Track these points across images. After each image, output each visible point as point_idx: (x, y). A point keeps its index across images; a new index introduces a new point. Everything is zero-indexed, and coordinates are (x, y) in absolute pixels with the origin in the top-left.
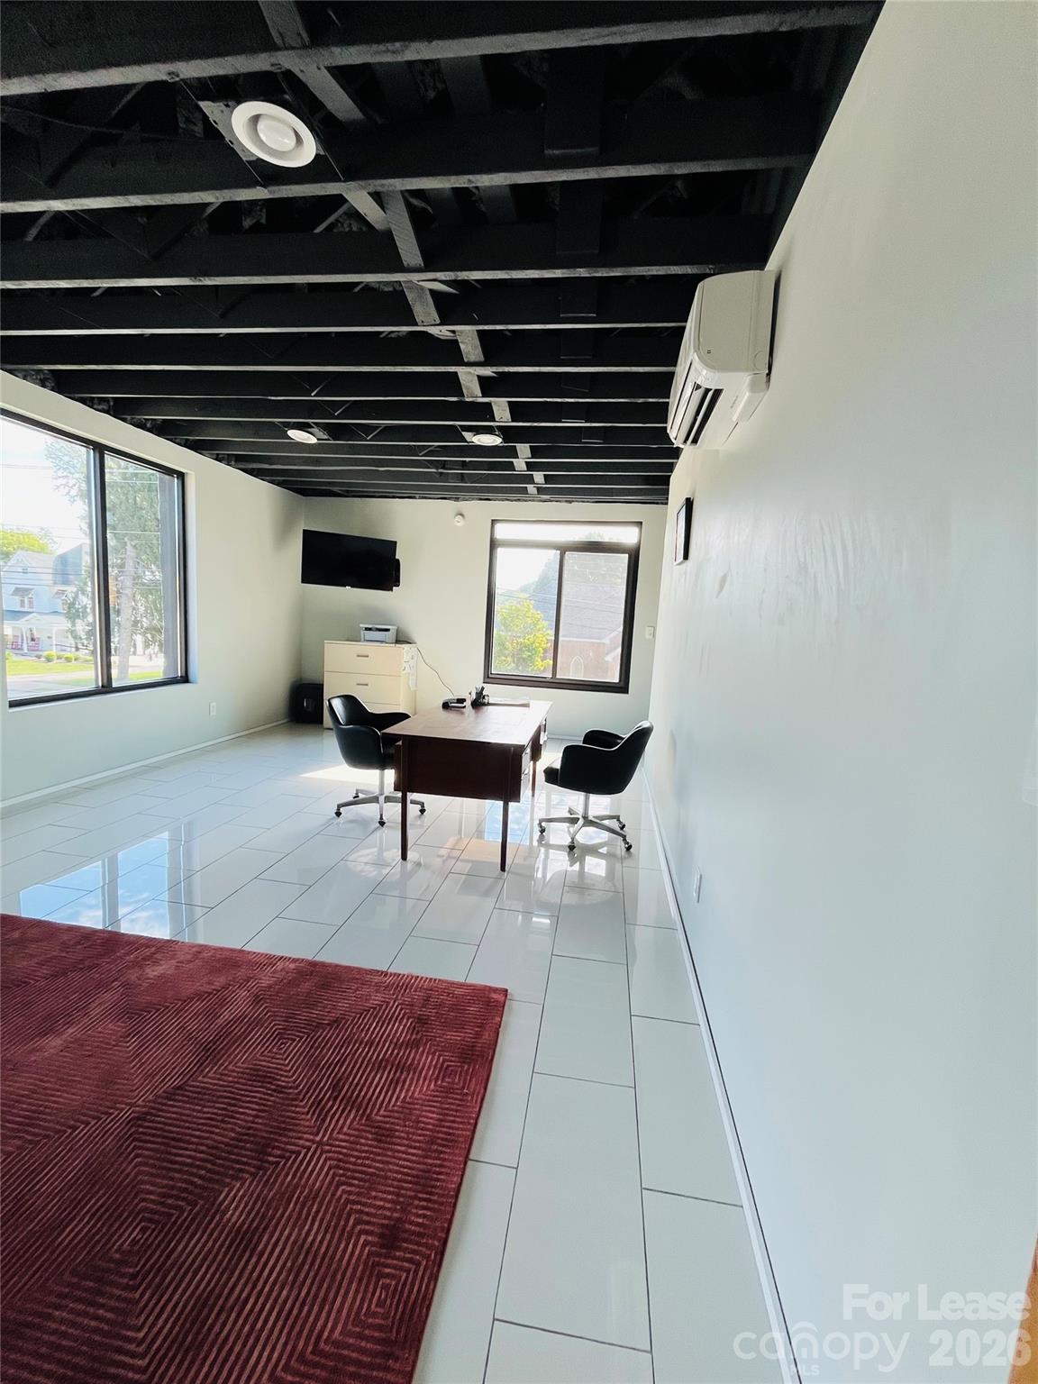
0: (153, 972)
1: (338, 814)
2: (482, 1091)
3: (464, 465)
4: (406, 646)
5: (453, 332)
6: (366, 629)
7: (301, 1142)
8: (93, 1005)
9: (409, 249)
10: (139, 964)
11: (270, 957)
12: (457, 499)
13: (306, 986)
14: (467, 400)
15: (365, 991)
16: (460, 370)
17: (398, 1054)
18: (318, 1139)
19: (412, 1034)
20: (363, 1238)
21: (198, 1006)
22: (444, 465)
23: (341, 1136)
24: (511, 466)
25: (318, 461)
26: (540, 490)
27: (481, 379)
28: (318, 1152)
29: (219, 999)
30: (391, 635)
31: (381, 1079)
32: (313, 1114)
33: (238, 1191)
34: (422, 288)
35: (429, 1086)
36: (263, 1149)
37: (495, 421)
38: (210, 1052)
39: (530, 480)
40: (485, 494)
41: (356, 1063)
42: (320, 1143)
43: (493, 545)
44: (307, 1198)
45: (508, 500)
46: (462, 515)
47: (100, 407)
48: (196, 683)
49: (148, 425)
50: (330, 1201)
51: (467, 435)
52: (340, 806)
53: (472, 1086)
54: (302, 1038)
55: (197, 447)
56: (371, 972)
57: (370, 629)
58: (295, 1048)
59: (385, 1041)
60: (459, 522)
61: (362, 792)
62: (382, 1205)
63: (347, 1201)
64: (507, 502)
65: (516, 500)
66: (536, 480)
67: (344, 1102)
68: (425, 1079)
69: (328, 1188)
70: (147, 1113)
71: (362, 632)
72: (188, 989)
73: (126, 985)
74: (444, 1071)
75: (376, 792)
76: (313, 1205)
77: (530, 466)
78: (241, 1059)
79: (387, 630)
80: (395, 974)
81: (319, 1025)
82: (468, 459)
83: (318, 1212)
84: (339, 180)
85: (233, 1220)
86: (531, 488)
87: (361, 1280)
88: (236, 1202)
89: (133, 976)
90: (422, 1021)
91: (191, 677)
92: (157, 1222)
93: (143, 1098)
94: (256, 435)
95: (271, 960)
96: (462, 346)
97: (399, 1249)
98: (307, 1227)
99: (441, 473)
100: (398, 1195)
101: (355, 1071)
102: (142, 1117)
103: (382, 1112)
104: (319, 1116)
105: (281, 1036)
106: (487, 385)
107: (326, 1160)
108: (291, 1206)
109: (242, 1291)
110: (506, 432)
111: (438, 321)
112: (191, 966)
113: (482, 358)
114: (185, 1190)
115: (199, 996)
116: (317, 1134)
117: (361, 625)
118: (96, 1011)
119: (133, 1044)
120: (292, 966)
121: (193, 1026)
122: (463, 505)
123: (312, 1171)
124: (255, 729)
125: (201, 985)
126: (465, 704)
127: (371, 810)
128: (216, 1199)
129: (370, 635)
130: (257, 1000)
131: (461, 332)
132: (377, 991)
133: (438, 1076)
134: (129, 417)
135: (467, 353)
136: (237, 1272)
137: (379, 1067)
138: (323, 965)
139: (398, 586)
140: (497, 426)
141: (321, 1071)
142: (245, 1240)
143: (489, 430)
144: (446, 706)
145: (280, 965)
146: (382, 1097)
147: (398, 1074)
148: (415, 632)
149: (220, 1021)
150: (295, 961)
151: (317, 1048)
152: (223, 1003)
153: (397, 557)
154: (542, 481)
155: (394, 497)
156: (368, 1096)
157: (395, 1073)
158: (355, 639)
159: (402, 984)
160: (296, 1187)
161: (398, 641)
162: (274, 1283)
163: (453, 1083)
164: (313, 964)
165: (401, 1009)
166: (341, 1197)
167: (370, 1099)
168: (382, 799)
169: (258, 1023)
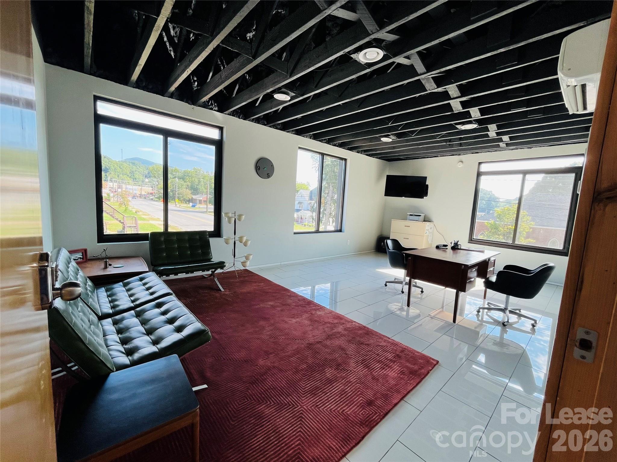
0: (319, 313)
1: (386, 285)
2: (415, 385)
3: (461, 139)
4: (428, 223)
5: (445, 88)
6: (410, 215)
7: (349, 368)
8: (303, 316)
9: (420, 67)
10: (315, 310)
11: (352, 320)
12: (460, 154)
13: (360, 332)
14: (455, 112)
15: (380, 340)
16: (451, 102)
17: (386, 361)
18: (354, 370)
19: (393, 358)
20: (361, 398)
21: (329, 325)
22: (450, 141)
23: (361, 373)
24: (487, 136)
25: (394, 148)
26: (507, 145)
27: (461, 102)
28: (353, 373)
29: (333, 326)
30: (422, 218)
31: (378, 365)
32: (355, 364)
33: (330, 371)
34: (428, 78)
35: (395, 374)
36: (339, 365)
37: (472, 118)
38: (329, 337)
39: (501, 140)
40: (475, 150)
41: (371, 358)
42: (355, 371)
43: (479, 174)
44: (348, 381)
45: (489, 152)
46: (462, 162)
47: (324, 142)
48: (344, 232)
49: (337, 145)
50: (354, 386)
51: (458, 126)
52: (387, 282)
53: (412, 381)
54: (356, 344)
55: (351, 149)
56: (384, 336)
57: (412, 215)
58: (353, 346)
59: (383, 356)
60: (460, 165)
61: (397, 279)
62: (370, 394)
63: (359, 388)
64: (489, 153)
65: (494, 151)
66: (504, 140)
67: (365, 365)
68: (394, 372)
69: (354, 382)
70: (312, 344)
71: (408, 216)
72: (326, 320)
73: (311, 314)
74: (402, 373)
75: (402, 280)
76: (349, 384)
77: (498, 134)
78: (336, 342)
79: (420, 216)
80: (393, 340)
81: (362, 343)
82: (462, 136)
83: (350, 386)
84: (392, 58)
85: (328, 376)
86: (501, 144)
87: (358, 406)
88: (329, 373)
89: (314, 312)
90: (398, 356)
91: (342, 230)
92: (310, 367)
93: (312, 340)
94: (371, 142)
95: (352, 322)
96: (450, 93)
97: (372, 406)
98: (346, 387)
99: (449, 144)
100: (375, 395)
101: (370, 359)
102: (311, 344)
103: (376, 373)
104: (356, 365)
105: (349, 341)
106: (464, 104)
107: (355, 376)
108: (343, 381)
109: (327, 391)
110: (478, 121)
111: (436, 87)
112: (328, 315)
113: (460, 95)
114: (318, 364)
115: (329, 323)
116: (355, 369)
117: (408, 213)
118: (304, 317)
119: (311, 328)
120: (358, 325)
121: (326, 329)
122: (462, 157)
123: (351, 376)
124: (362, 252)
125: (330, 320)
126: (447, 247)
127: (399, 287)
128: (325, 369)
129: (411, 217)
130: (345, 330)
131: (449, 87)
132: (385, 342)
133: (399, 373)
134: (332, 143)
135: (452, 95)
136: (326, 387)
137: (379, 362)
138: (368, 328)
139: (427, 196)
140: (474, 120)
141: (360, 355)
142: (330, 382)
143: (470, 122)
144: (437, 247)
145: (354, 323)
146: (377, 370)
147: (385, 367)
148: (433, 217)
149: (334, 331)
150: (359, 324)
151: (360, 349)
152: (335, 327)
153: (427, 184)
154: (508, 139)
155: (428, 158)
156: (373, 367)
157: (384, 366)
158: (405, 219)
159: (395, 344)
160: (345, 378)
161: (424, 221)
162: (335, 394)
163: (404, 377)
164: (365, 327)
165: (392, 350)
166: (357, 386)
167: (373, 369)
168: (404, 283)
169: (344, 335)
